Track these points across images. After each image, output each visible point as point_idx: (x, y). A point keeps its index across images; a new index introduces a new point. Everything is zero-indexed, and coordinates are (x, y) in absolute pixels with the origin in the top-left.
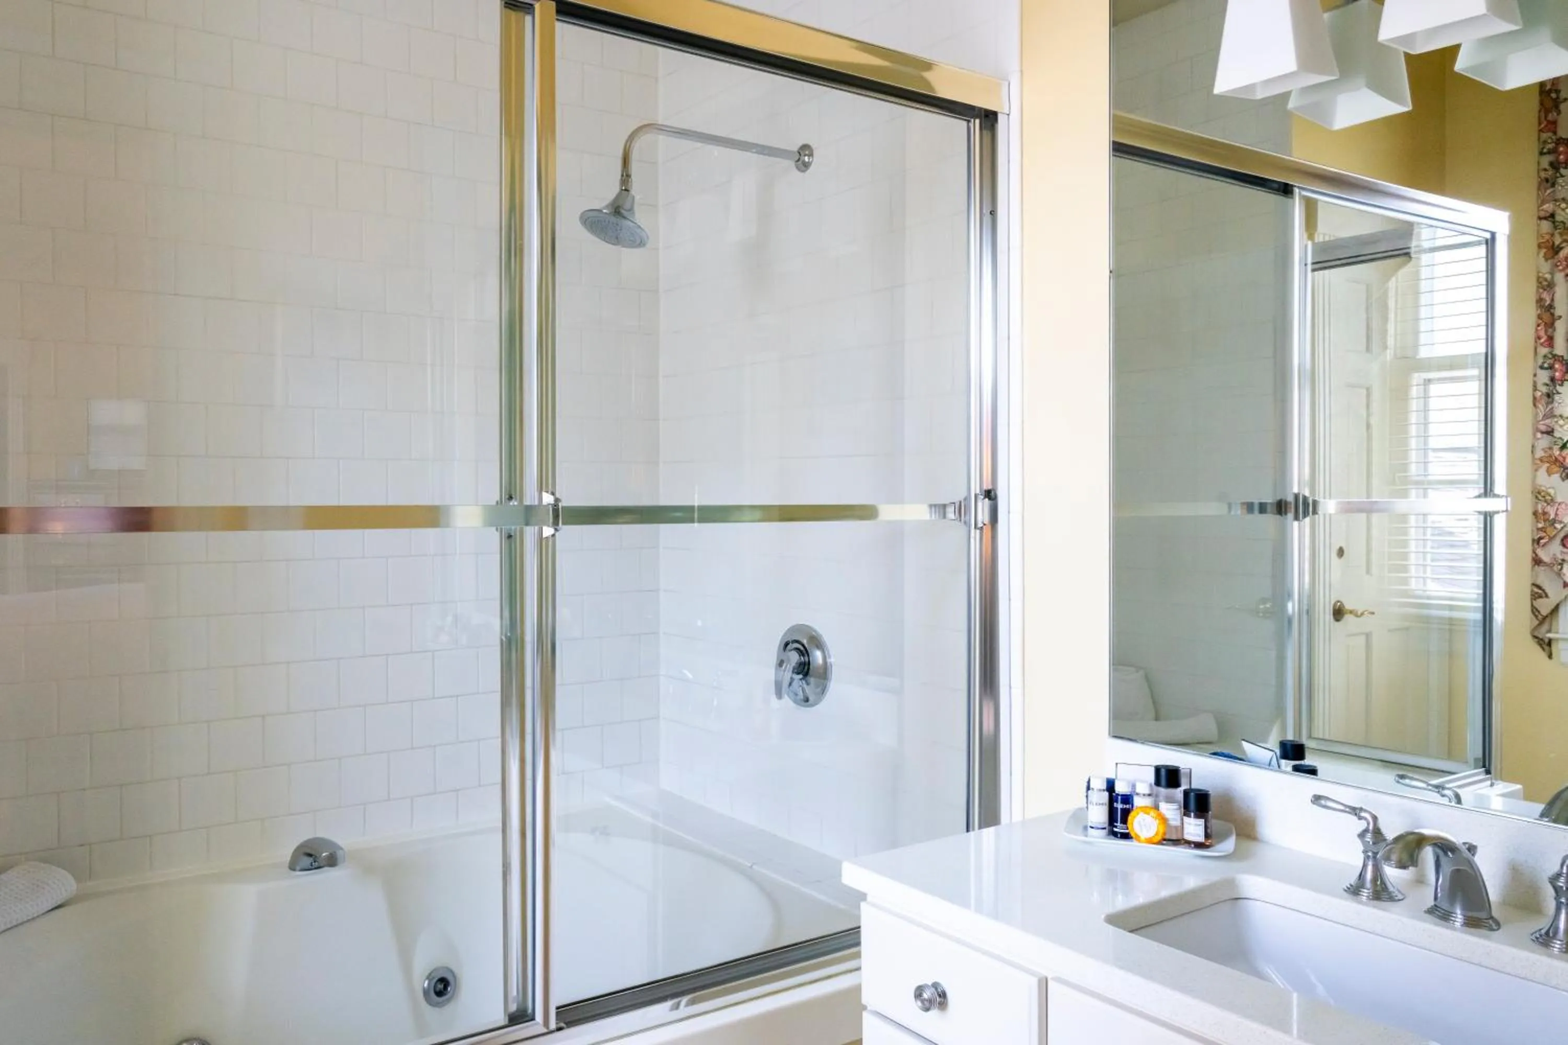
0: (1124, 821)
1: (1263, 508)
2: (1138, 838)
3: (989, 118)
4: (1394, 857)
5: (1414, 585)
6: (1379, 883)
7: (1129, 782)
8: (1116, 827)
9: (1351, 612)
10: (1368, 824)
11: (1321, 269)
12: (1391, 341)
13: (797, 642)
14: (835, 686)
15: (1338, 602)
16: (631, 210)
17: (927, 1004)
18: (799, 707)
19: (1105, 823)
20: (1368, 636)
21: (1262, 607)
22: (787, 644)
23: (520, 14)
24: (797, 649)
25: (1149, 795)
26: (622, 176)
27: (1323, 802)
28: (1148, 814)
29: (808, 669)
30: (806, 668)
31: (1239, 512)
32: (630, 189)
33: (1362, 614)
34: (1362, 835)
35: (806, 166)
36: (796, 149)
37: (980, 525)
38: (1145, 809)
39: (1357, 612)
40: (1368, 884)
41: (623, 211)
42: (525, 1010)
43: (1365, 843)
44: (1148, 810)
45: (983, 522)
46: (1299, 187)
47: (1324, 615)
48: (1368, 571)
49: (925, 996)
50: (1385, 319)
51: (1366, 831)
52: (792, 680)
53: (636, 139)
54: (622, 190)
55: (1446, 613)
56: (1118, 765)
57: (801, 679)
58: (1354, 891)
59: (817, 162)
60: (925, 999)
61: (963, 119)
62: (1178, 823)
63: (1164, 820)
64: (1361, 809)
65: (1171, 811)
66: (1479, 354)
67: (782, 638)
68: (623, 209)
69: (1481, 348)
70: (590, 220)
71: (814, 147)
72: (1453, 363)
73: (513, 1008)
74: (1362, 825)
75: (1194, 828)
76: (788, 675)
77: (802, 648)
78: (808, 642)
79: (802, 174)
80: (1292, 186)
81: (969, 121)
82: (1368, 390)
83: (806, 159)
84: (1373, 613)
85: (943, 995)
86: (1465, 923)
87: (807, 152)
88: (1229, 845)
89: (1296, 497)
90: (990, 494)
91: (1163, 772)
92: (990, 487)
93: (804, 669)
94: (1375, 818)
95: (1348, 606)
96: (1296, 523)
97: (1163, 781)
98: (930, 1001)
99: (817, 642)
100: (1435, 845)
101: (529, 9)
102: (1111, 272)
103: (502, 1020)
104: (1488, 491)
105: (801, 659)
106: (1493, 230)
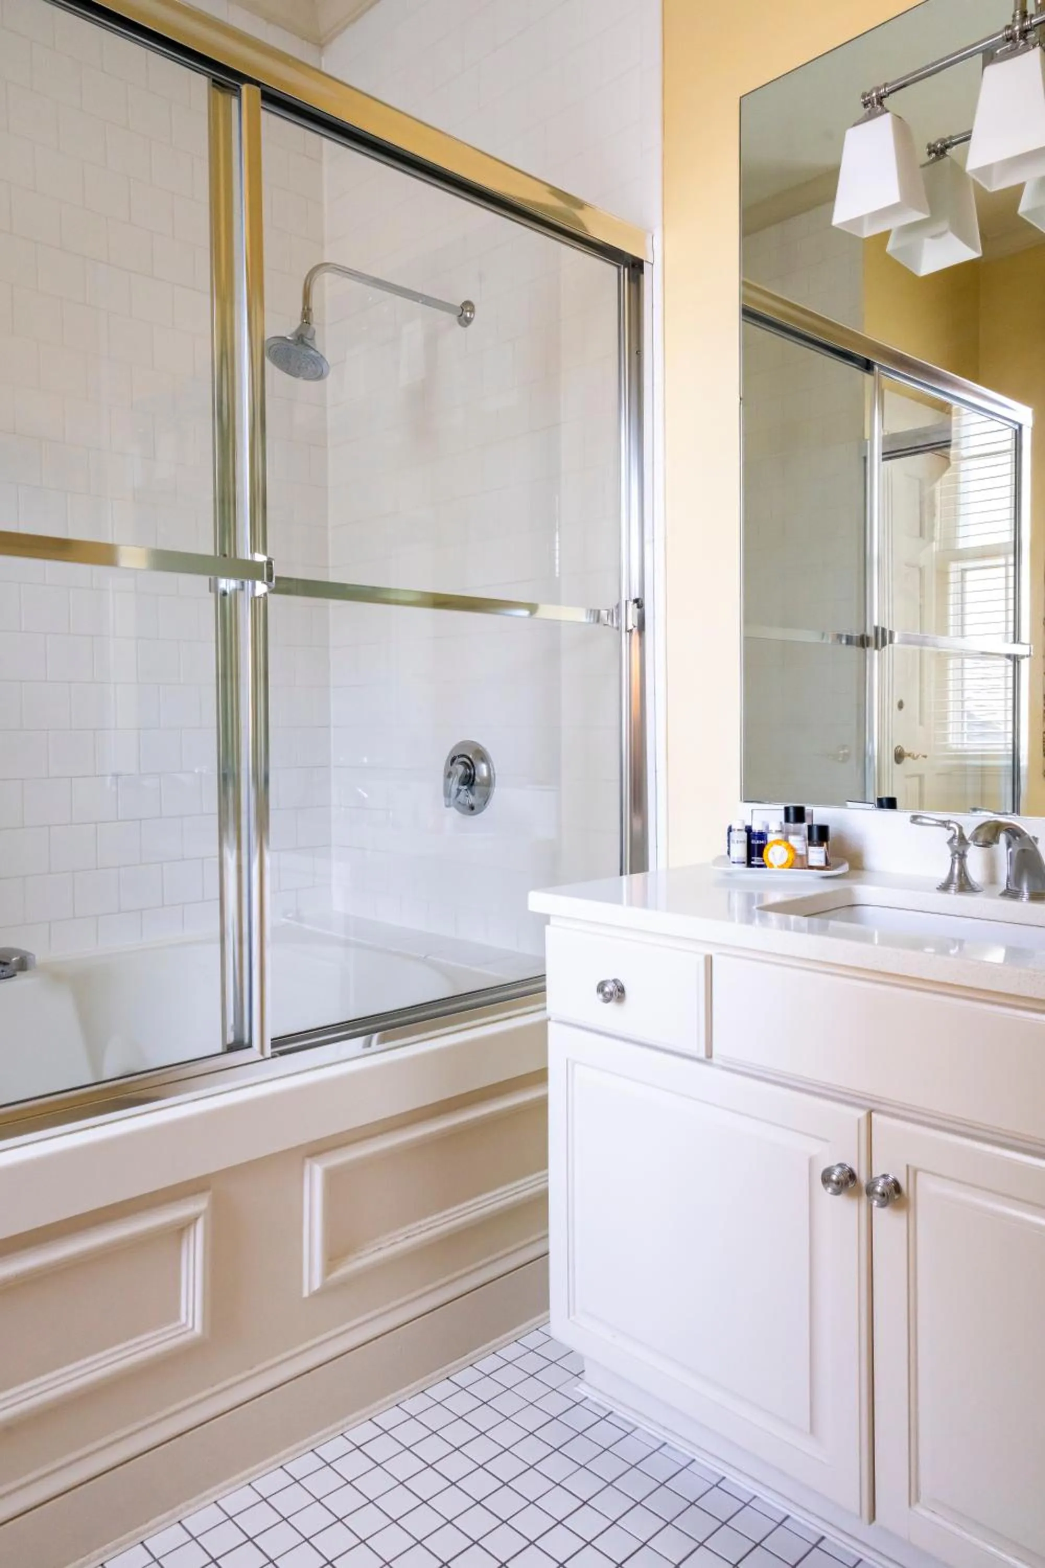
0: (760, 854)
1: (849, 640)
2: (772, 866)
3: (635, 267)
4: (981, 839)
5: (951, 739)
6: (963, 875)
7: (763, 822)
8: (753, 860)
9: (909, 755)
10: (955, 831)
11: (890, 458)
12: (937, 534)
13: (463, 756)
14: (498, 793)
15: (899, 746)
16: (312, 339)
17: (608, 996)
18: (465, 816)
19: (744, 858)
20: (921, 777)
21: (842, 752)
22: (453, 760)
23: (228, 96)
24: (464, 763)
25: (780, 831)
26: (304, 309)
27: (919, 820)
28: (780, 845)
29: (473, 781)
30: (472, 780)
31: (830, 641)
32: (311, 323)
33: (918, 756)
34: (950, 842)
35: (468, 321)
36: (459, 304)
37: (630, 627)
38: (777, 842)
39: (914, 755)
40: (956, 880)
41: (305, 340)
42: (242, 1041)
43: (952, 848)
44: (780, 842)
45: (633, 625)
46: (879, 366)
47: (889, 757)
48: (921, 723)
49: (607, 989)
50: (933, 515)
51: (954, 837)
52: (459, 791)
53: (316, 275)
54: (303, 322)
55: (978, 762)
56: (754, 812)
57: (466, 790)
58: (945, 887)
59: (479, 316)
60: (607, 993)
61: (614, 264)
62: (804, 853)
63: (792, 849)
64: (949, 821)
65: (798, 842)
66: (1006, 544)
67: (450, 754)
68: (306, 338)
69: (1008, 537)
70: (273, 349)
71: (474, 303)
72: (985, 553)
73: (231, 1039)
74: (951, 833)
75: (817, 855)
76: (455, 784)
77: (468, 761)
78: (474, 755)
79: (465, 328)
80: (874, 363)
81: (619, 267)
82: (921, 570)
83: (468, 314)
84: (925, 757)
85: (622, 990)
86: (1030, 898)
87: (468, 309)
88: (845, 868)
89: (876, 629)
90: (639, 603)
91: (791, 811)
92: (637, 597)
93: (469, 780)
94: (960, 828)
95: (906, 750)
96: (876, 652)
97: (792, 817)
98: (611, 994)
99: (483, 756)
100: (1007, 830)
101: (236, 90)
102: (740, 399)
103: (219, 1048)
104: (1016, 639)
105: (467, 771)
106: (1021, 422)
